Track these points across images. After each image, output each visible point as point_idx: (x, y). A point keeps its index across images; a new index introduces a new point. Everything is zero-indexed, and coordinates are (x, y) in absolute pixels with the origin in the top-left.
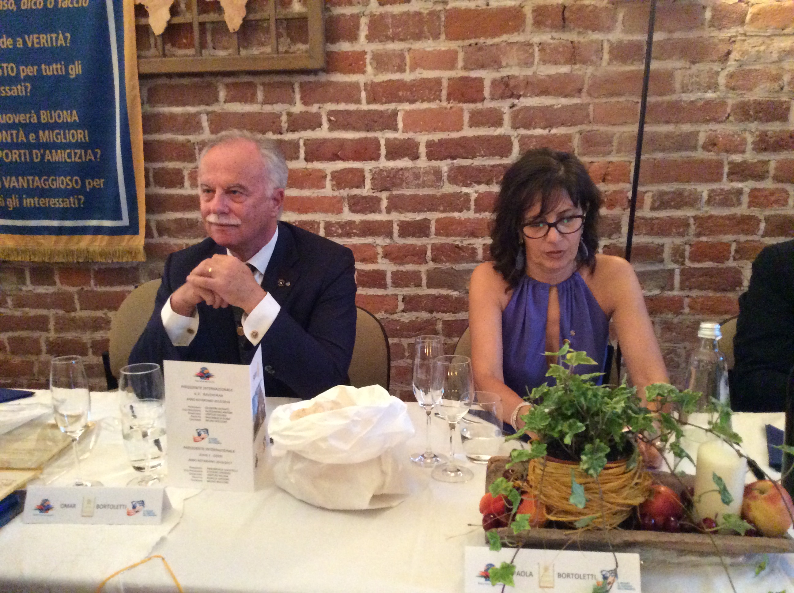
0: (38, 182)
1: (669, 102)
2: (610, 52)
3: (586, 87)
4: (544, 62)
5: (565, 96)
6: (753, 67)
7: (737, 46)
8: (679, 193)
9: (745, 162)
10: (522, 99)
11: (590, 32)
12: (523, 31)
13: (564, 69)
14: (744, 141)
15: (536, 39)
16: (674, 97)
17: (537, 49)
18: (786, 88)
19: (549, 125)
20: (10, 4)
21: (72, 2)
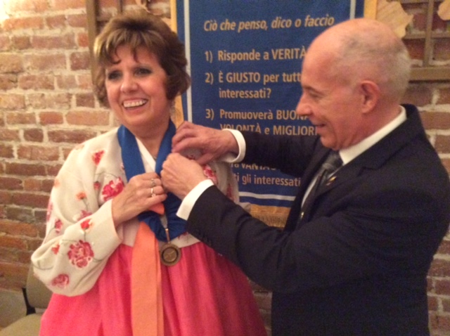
20: (262, 25)
21: (318, 22)
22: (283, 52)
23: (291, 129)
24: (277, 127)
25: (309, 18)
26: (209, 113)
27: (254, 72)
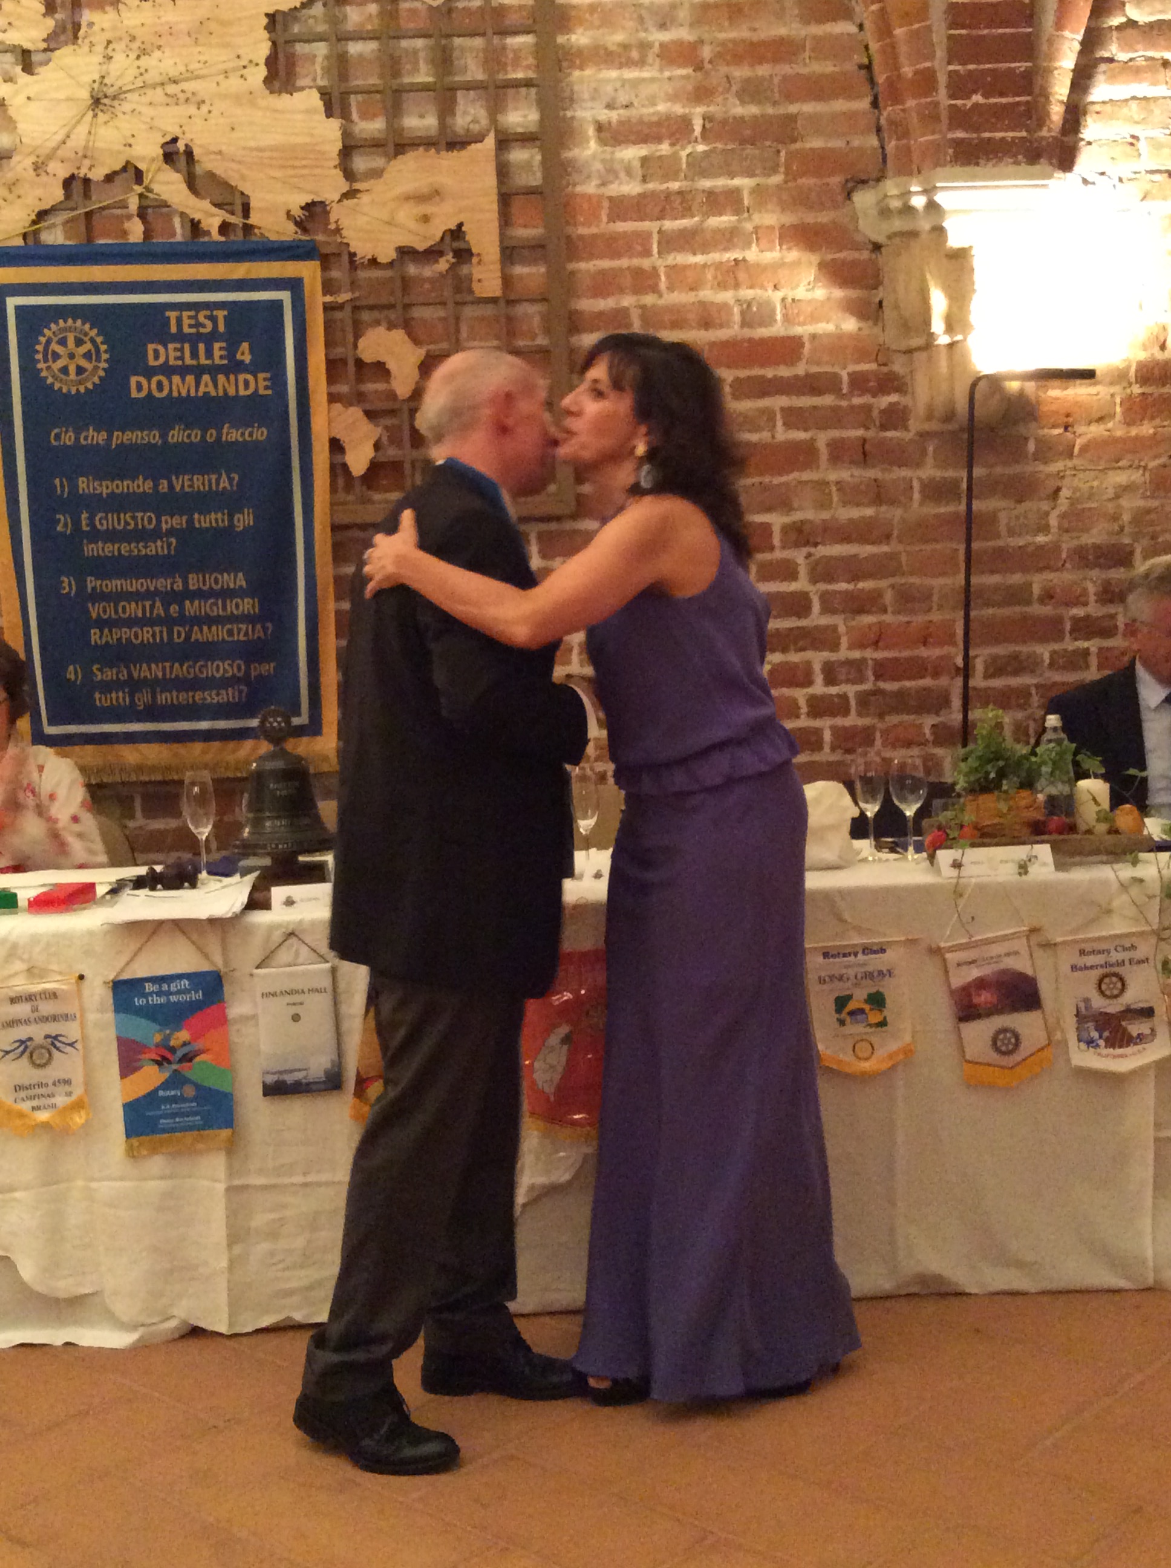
0: (179, 670)
1: (994, 549)
2: (922, 491)
3: (895, 533)
4: (845, 504)
5: (873, 543)
6: (1087, 506)
7: (1066, 482)
8: (1015, 657)
9: (1087, 617)
10: (820, 547)
11: (895, 468)
12: (818, 467)
13: (869, 512)
14: (1085, 592)
15: (833, 476)
16: (1000, 543)
17: (834, 489)
18: (1127, 530)
19: (855, 578)
20: (152, 437)
21: (243, 434)
22: (191, 480)
23: (216, 604)
24: (192, 603)
25: (229, 428)
26: (66, 585)
27: (145, 511)
